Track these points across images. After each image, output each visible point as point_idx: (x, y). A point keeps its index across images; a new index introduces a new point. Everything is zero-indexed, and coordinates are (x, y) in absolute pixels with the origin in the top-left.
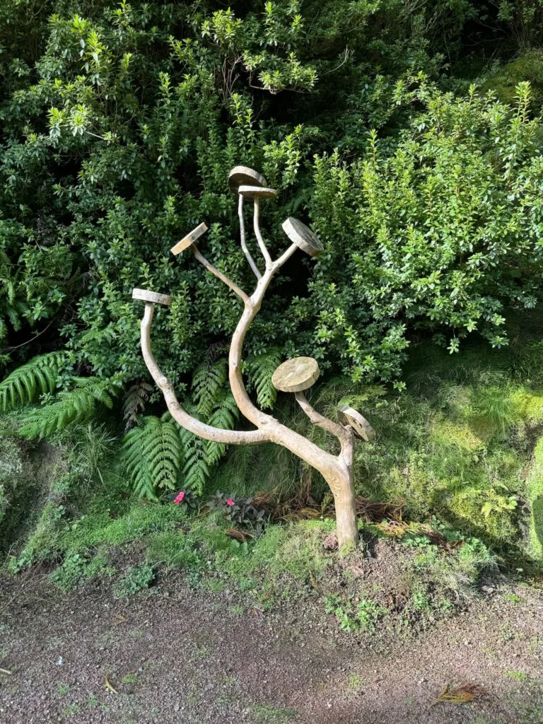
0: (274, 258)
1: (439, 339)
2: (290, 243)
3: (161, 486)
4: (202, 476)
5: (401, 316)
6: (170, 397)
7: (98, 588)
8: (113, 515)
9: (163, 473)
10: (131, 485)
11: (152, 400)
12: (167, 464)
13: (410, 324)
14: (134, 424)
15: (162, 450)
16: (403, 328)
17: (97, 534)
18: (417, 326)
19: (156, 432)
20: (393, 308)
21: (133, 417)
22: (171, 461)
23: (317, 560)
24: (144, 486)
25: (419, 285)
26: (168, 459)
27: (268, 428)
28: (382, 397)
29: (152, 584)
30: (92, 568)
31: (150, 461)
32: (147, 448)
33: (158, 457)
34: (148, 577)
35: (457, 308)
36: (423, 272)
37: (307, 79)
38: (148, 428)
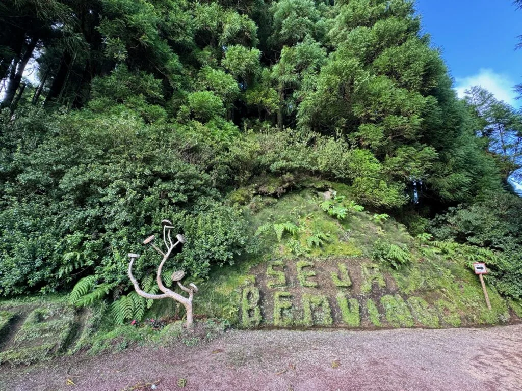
0: (173, 244)
1: (218, 263)
2: (178, 240)
3: (127, 318)
4: (141, 314)
5: (208, 258)
6: (136, 286)
7: (106, 352)
8: (109, 331)
9: (128, 313)
10: (114, 321)
11: (125, 290)
12: (129, 310)
13: (211, 259)
14: (117, 299)
15: (127, 306)
16: (208, 260)
17: (104, 336)
18: (212, 260)
19: (126, 300)
20: (206, 256)
21: (118, 296)
22: (131, 309)
23: (181, 330)
24: (120, 320)
25: (212, 249)
26: (130, 309)
27: (168, 293)
28: (203, 282)
29: (127, 347)
30: (104, 346)
31: (123, 311)
32: (122, 306)
33: (126, 308)
34: (126, 345)
35: (222, 255)
36: (213, 246)
37: (185, 199)
38: (122, 300)
